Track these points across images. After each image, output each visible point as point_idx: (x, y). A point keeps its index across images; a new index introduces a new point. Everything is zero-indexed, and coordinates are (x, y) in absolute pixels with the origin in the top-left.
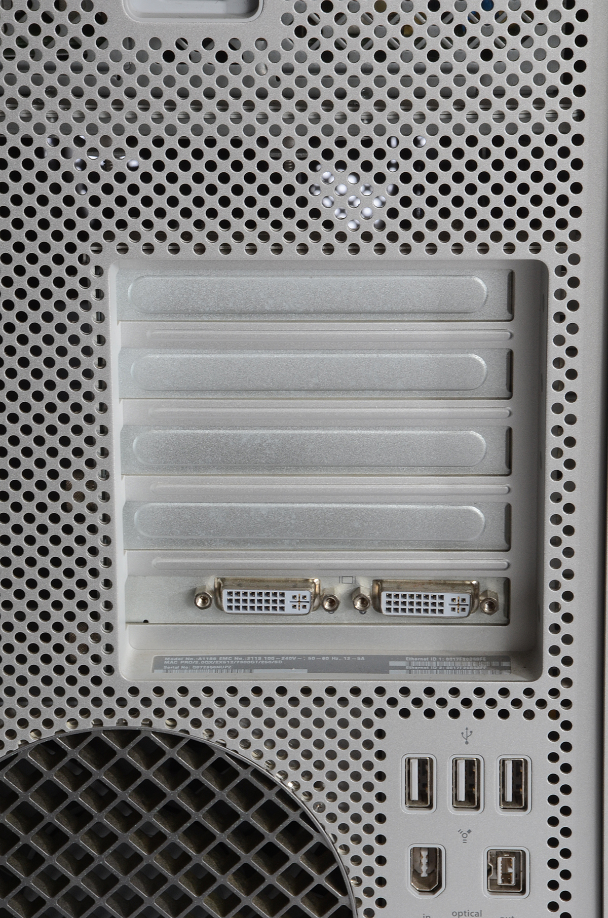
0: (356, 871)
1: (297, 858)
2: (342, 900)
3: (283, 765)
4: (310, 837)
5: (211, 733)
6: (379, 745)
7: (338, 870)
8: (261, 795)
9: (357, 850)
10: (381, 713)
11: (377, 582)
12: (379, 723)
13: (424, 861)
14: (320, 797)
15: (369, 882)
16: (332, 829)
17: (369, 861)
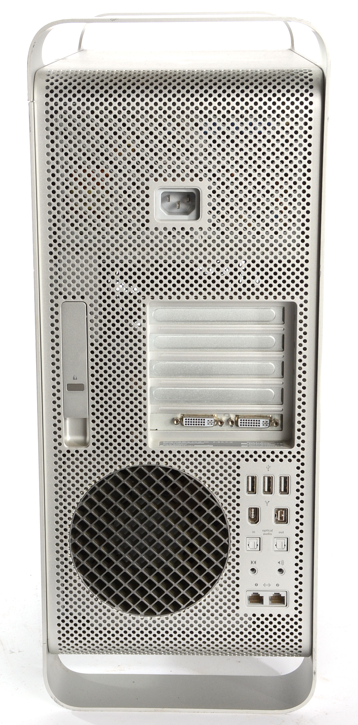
0: (230, 516)
1: (209, 511)
2: (224, 526)
3: (204, 478)
4: (214, 504)
5: (179, 467)
6: (238, 471)
7: (223, 515)
8: (197, 489)
9: (229, 508)
10: (239, 460)
11: (236, 416)
12: (238, 464)
13: (253, 512)
14: (217, 489)
15: (234, 519)
16: (221, 501)
17: (233, 512)
